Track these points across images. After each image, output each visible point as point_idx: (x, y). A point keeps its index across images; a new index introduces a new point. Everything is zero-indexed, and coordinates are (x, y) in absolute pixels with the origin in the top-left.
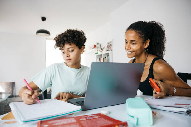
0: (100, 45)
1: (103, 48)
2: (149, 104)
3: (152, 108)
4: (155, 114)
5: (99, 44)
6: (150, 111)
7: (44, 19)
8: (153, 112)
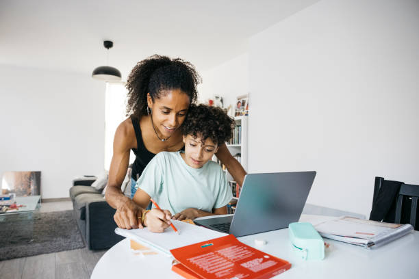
0: (222, 101)
1: (229, 108)
2: (319, 232)
3: (323, 237)
4: (328, 246)
5: (220, 99)
6: (321, 241)
7: (108, 44)
8: (325, 244)
